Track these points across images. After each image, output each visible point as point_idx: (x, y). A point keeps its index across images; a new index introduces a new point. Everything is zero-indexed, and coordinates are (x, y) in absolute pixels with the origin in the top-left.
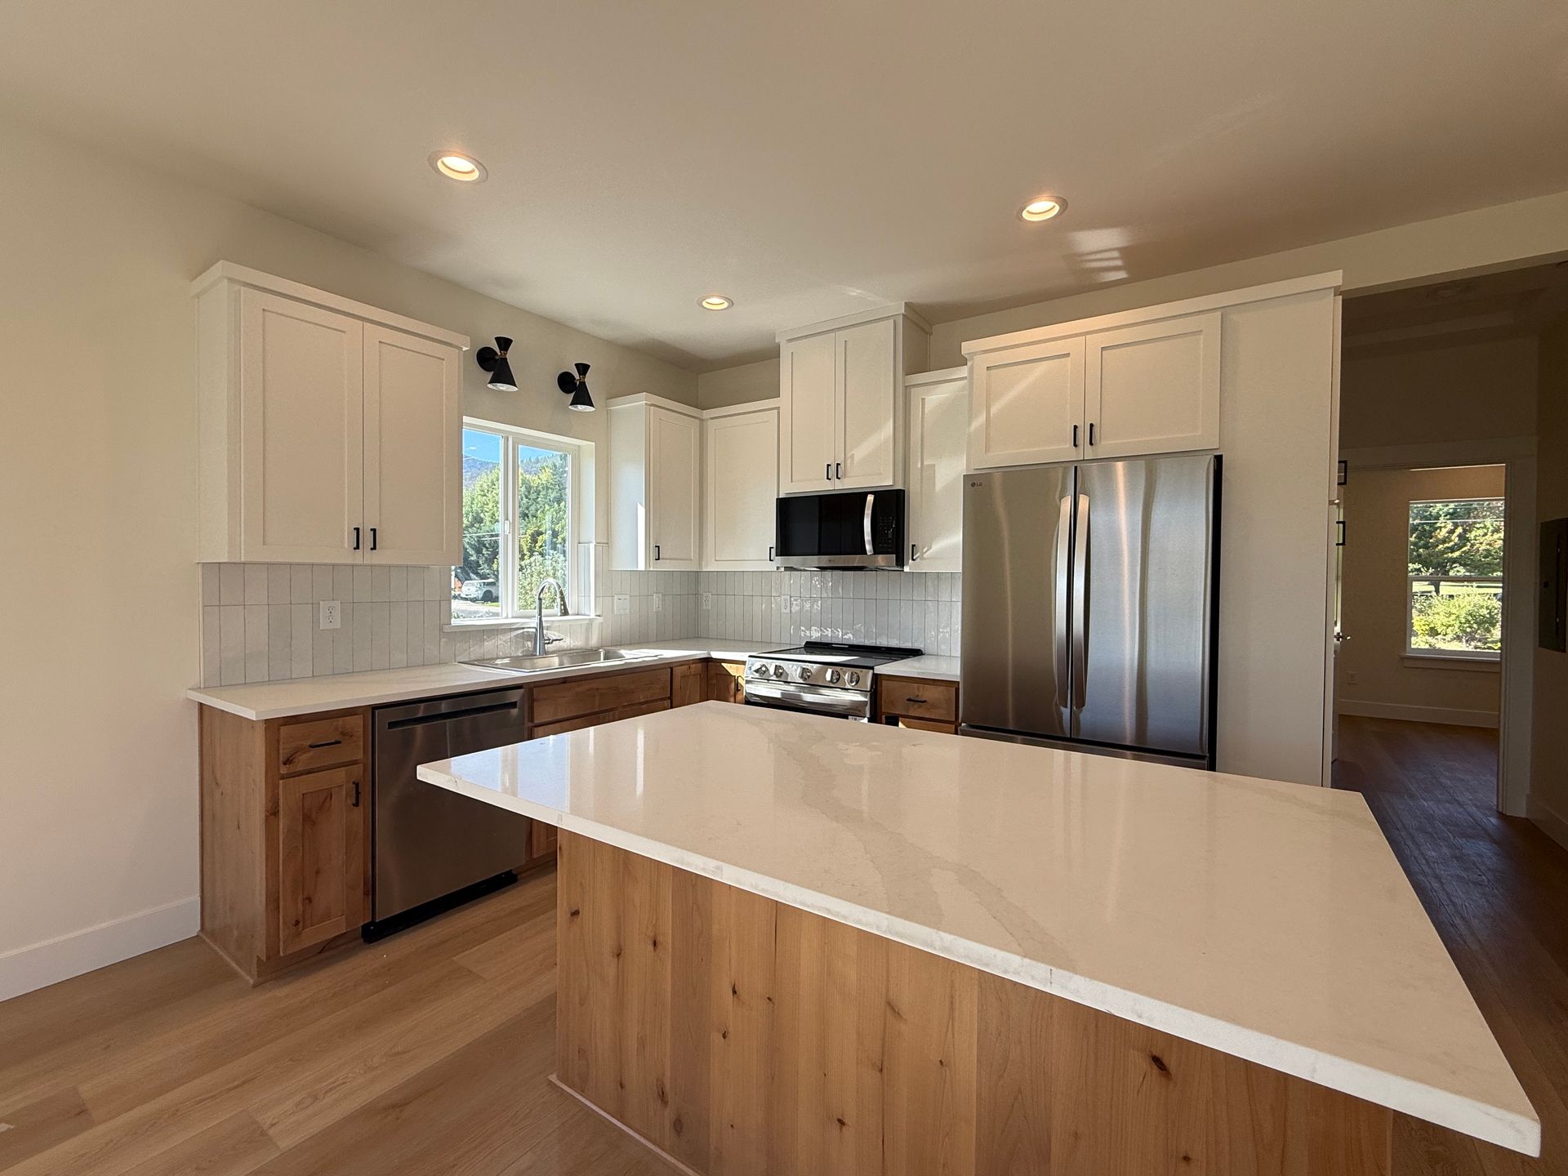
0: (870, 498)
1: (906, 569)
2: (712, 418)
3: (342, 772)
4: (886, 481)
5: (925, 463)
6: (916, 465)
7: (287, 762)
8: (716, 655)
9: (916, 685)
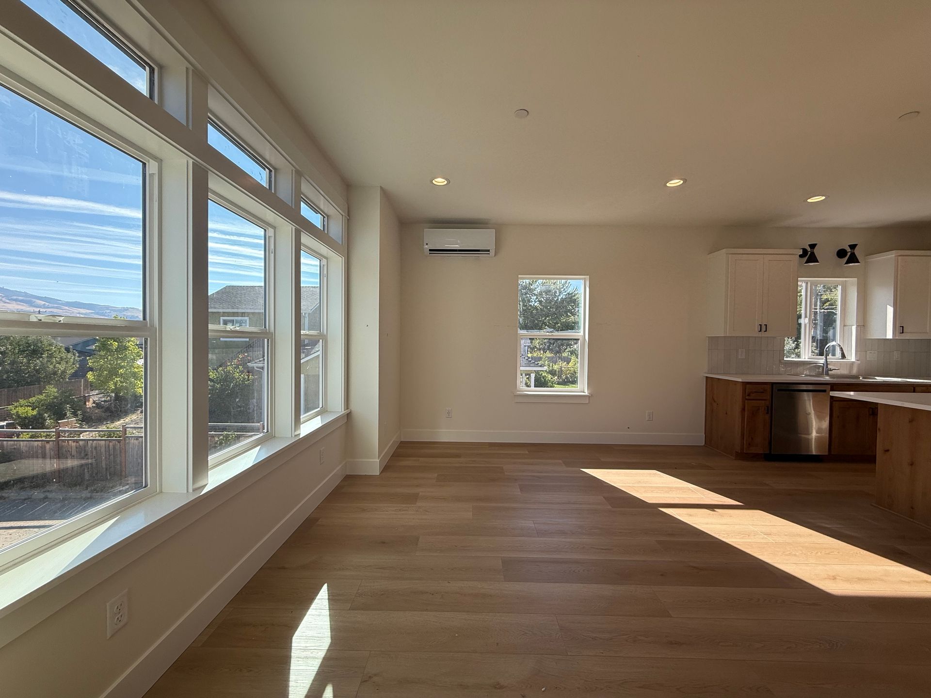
3: (763, 402)
7: (749, 395)
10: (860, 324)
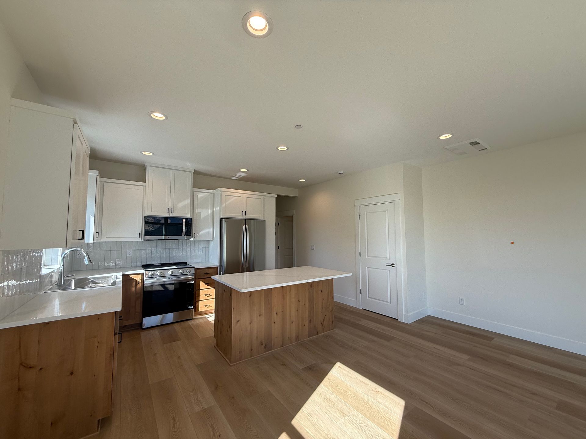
0: (184, 220)
1: (192, 239)
4: (188, 216)
5: (198, 211)
6: (195, 212)
8: (127, 273)
9: (206, 270)
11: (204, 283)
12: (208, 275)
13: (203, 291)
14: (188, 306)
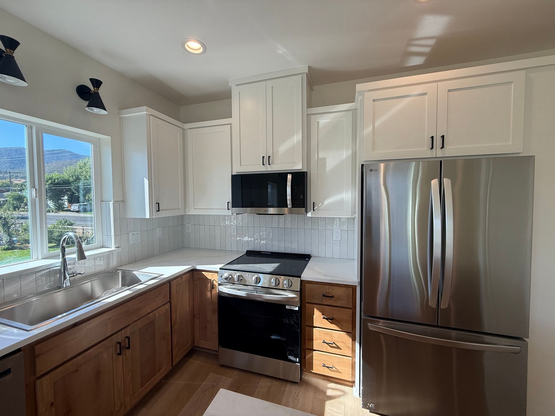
0: (289, 177)
1: (309, 215)
2: (190, 129)
4: (298, 167)
5: (320, 157)
6: (314, 157)
8: (199, 267)
9: (327, 287)
10: (120, 200)
11: (323, 314)
12: (330, 299)
13: (320, 332)
14: (289, 355)
